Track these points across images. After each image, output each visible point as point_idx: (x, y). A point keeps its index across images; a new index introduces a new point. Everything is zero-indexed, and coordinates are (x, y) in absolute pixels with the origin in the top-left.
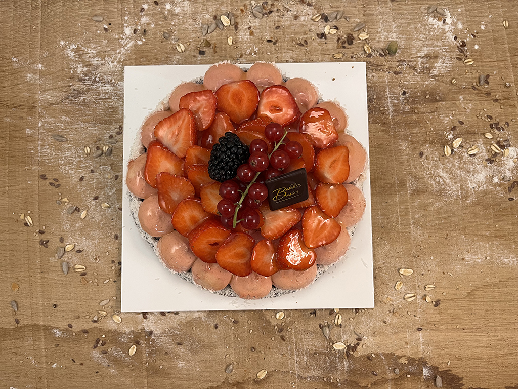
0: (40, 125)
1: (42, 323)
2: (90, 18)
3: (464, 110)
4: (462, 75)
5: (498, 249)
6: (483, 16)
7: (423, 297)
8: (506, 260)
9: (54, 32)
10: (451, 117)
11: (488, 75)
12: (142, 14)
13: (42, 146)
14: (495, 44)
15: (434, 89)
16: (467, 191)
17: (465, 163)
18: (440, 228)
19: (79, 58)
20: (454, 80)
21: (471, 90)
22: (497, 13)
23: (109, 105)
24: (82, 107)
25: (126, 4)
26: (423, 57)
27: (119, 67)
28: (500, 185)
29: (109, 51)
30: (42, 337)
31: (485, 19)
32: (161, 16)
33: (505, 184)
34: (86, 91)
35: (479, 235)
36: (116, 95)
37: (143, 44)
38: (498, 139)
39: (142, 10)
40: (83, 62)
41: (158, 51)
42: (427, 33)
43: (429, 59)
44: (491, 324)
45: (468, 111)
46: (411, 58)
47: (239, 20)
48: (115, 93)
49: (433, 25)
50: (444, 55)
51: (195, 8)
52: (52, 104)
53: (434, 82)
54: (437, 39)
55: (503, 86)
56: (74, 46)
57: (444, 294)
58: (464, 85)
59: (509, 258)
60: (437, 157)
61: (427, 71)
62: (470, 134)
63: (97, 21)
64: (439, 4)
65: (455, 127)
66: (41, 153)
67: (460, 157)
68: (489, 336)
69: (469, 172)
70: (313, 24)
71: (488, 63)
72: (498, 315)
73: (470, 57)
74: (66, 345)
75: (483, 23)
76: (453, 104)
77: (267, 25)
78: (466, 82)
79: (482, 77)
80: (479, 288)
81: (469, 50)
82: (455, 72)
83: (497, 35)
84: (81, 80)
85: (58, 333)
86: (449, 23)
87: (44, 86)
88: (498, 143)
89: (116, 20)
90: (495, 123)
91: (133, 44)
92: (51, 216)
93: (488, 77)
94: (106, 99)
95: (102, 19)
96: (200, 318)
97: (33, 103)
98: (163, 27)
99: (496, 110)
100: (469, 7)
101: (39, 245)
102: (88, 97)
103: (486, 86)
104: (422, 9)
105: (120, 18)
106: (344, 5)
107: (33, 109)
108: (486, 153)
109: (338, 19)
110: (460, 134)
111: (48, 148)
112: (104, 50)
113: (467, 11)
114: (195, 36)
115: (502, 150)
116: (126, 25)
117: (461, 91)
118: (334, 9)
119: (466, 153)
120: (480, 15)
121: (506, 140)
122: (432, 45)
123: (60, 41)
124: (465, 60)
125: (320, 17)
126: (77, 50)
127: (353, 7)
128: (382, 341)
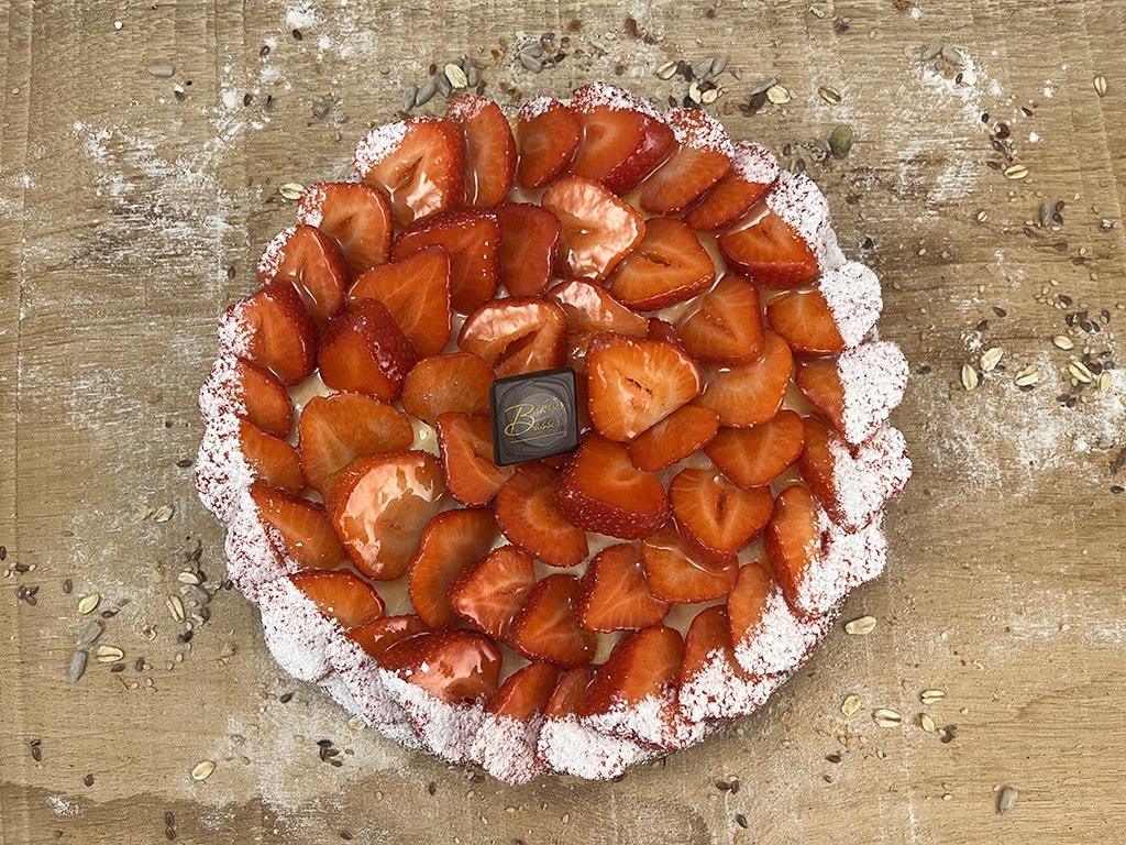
0: (22, 316)
1: (23, 782)
2: (143, 68)
3: (1007, 284)
4: (1001, 202)
5: (1087, 606)
6: (1050, 67)
7: (915, 719)
8: (1106, 632)
9: (60, 102)
10: (975, 299)
11: (1061, 202)
12: (264, 60)
13: (27, 365)
14: (1076, 131)
15: (937, 235)
16: (1016, 470)
17: (1010, 406)
18: (954, 559)
19: (117, 161)
20: (982, 214)
21: (1021, 236)
22: (1079, 61)
23: (184, 271)
24: (121, 275)
25: (225, 37)
26: (910, 162)
27: (208, 183)
28: (1091, 458)
29: (185, 144)
30: (25, 814)
31: (1053, 74)
32: (309, 64)
33: (1104, 455)
34: (130, 237)
35: (1044, 573)
36: (200, 246)
37: (265, 130)
38: (1086, 351)
39: (265, 50)
40: (126, 169)
41: (300, 144)
42: (920, 106)
43: (926, 166)
44: (1071, 781)
45: (1016, 284)
46: (884, 163)
47: (486, 75)
48: (198, 243)
49: (933, 87)
50: (958, 157)
51: (387, 47)
52: (51, 268)
53: (938, 218)
54: (943, 121)
55: (1095, 229)
56: (105, 134)
57: (965, 712)
58: (1005, 226)
59: (1114, 627)
60: (945, 391)
61: (918, 193)
62: (1020, 339)
63: (159, 76)
64: (948, 40)
65: (985, 323)
66: (23, 382)
67: (998, 392)
68: (1068, 810)
69: (1018, 425)
70: (659, 85)
71: (1060, 175)
72: (1088, 761)
73: (1020, 161)
74: (79, 833)
75: (1049, 82)
76: (981, 268)
77: (553, 87)
78: (1011, 219)
79: (1047, 207)
80: (1045, 697)
81: (1017, 144)
82: (984, 195)
83: (1080, 110)
84: (119, 211)
85: (61, 806)
86: (971, 83)
87: (33, 227)
88: (1086, 359)
89: (203, 74)
90: (1078, 314)
91: (242, 128)
92: (43, 531)
93: (1063, 207)
94: (177, 255)
95: (170, 72)
96: (393, 770)
97: (9, 266)
98: (311, 91)
99: (1079, 284)
100: (1016, 46)
101: (16, 599)
102: (134, 252)
103: (1055, 229)
104: (909, 53)
105: (213, 69)
106: (729, 43)
107: (8, 279)
108: (1059, 382)
109: (715, 73)
110: (997, 339)
111: (40, 371)
112: (173, 143)
113: (1010, 53)
114: (384, 110)
115: (1095, 376)
116: (227, 85)
117: (998, 238)
118: (707, 51)
119: (1012, 384)
120: (1042, 63)
121: (1104, 353)
122: (931, 133)
123: (73, 122)
124: (1008, 167)
125: (675, 68)
126: (111, 144)
127: (749, 46)
128: (823, 825)
